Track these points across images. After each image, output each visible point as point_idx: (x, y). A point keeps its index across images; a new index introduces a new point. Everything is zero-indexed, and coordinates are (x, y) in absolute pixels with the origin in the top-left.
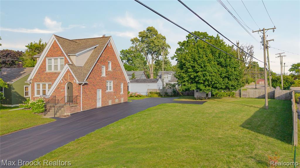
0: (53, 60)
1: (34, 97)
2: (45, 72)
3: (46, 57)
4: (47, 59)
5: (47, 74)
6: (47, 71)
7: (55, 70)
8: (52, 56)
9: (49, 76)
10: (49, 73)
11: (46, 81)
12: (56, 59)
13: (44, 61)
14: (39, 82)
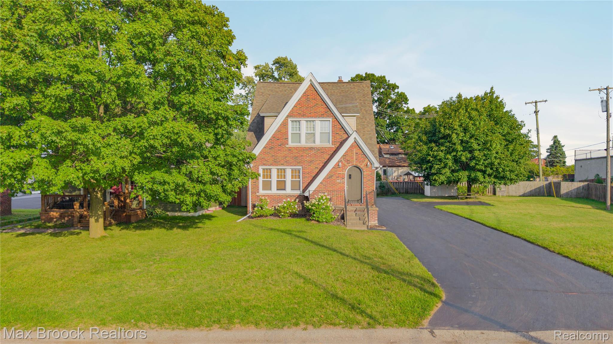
0: (304, 124)
1: (257, 194)
2: (287, 146)
3: (288, 116)
4: (289, 119)
5: (290, 149)
6: (291, 144)
7: (306, 142)
8: (304, 116)
9: (297, 155)
10: (296, 148)
11: (288, 164)
12: (310, 121)
13: (285, 124)
14: (271, 165)
